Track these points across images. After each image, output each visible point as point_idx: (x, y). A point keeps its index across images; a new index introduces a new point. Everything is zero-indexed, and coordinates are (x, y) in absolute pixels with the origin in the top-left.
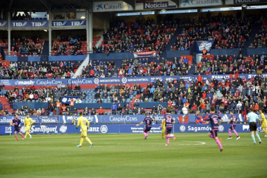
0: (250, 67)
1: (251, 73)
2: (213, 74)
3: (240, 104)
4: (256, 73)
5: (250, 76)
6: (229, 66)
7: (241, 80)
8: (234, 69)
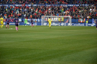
0: (29, 2)
1: (30, 4)
2: (16, 4)
3: (25, 15)
4: (31, 4)
5: (29, 5)
6: (22, 1)
7: (25, 7)
8: (24, 2)
